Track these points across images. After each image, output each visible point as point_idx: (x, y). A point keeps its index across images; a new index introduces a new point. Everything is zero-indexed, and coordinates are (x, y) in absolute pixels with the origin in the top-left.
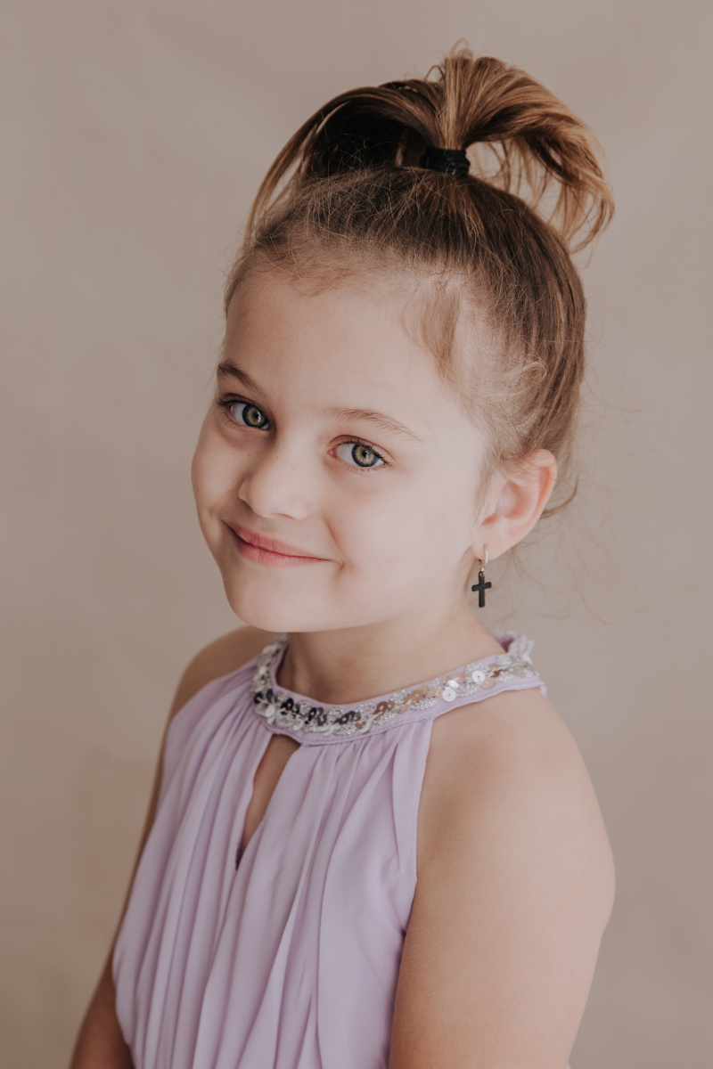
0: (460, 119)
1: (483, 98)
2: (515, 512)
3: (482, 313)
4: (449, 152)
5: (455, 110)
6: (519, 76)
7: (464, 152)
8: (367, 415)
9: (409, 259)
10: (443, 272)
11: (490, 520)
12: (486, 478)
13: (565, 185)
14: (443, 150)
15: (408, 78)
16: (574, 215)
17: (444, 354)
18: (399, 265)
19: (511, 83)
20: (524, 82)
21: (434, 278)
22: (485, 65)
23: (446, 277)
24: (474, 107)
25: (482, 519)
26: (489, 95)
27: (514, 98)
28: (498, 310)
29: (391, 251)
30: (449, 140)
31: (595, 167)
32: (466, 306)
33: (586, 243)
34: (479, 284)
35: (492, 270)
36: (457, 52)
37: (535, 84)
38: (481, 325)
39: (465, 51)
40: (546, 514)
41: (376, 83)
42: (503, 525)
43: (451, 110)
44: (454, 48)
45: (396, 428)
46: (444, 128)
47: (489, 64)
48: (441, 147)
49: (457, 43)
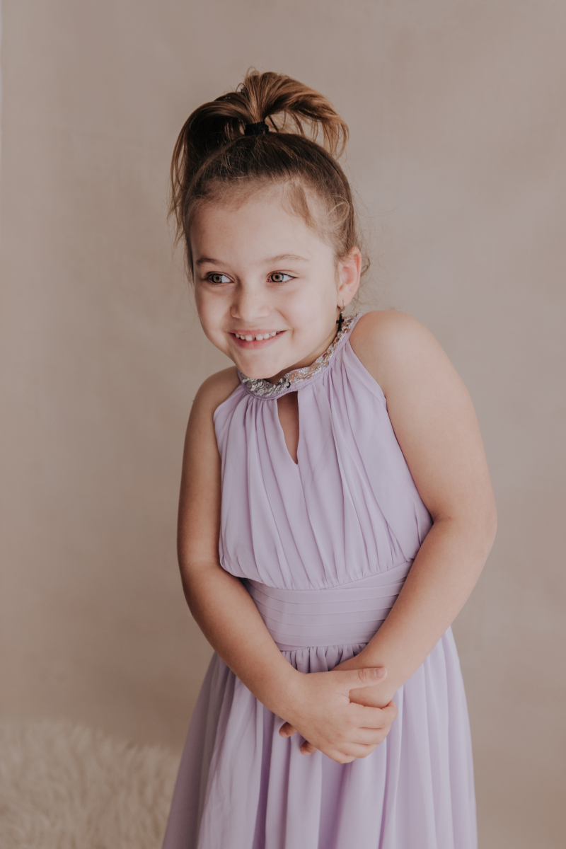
0: (259, 106)
1: (268, 93)
2: (349, 281)
3: (314, 191)
4: (258, 123)
5: (256, 102)
6: (283, 79)
7: (264, 122)
8: (282, 257)
9: (273, 178)
10: (290, 179)
11: (341, 288)
12: (336, 266)
13: (323, 122)
14: (255, 124)
15: (226, 93)
16: (332, 135)
17: (306, 215)
18: (271, 182)
19: (280, 84)
20: (288, 81)
21: (288, 183)
22: (267, 77)
23: (293, 181)
24: (265, 99)
25: (339, 288)
26: (270, 92)
27: (283, 91)
28: (319, 188)
29: (264, 178)
30: (256, 118)
31: (333, 113)
32: (307, 191)
33: (343, 148)
34: (307, 179)
35: (310, 170)
36: (250, 74)
37: (293, 81)
38: (316, 197)
39: (254, 72)
40: (362, 274)
41: (212, 99)
42: (347, 288)
43: (254, 104)
44: (248, 72)
45: (297, 259)
46: (253, 113)
47: (268, 76)
48: (254, 122)
49: (249, 69)
